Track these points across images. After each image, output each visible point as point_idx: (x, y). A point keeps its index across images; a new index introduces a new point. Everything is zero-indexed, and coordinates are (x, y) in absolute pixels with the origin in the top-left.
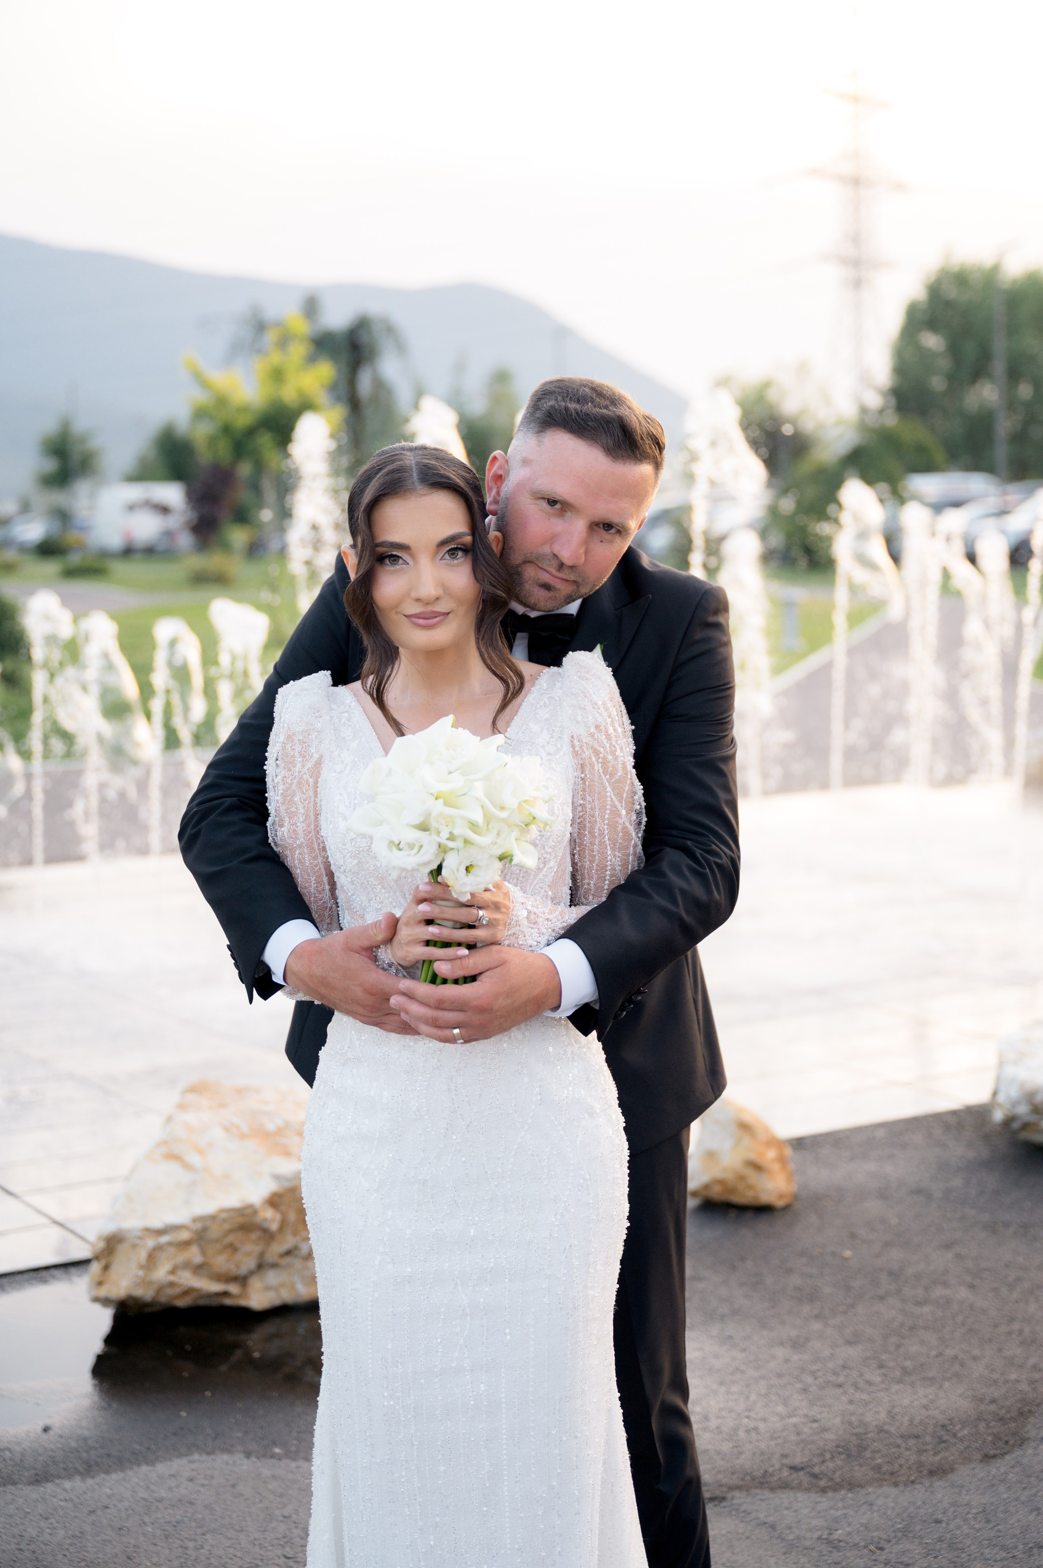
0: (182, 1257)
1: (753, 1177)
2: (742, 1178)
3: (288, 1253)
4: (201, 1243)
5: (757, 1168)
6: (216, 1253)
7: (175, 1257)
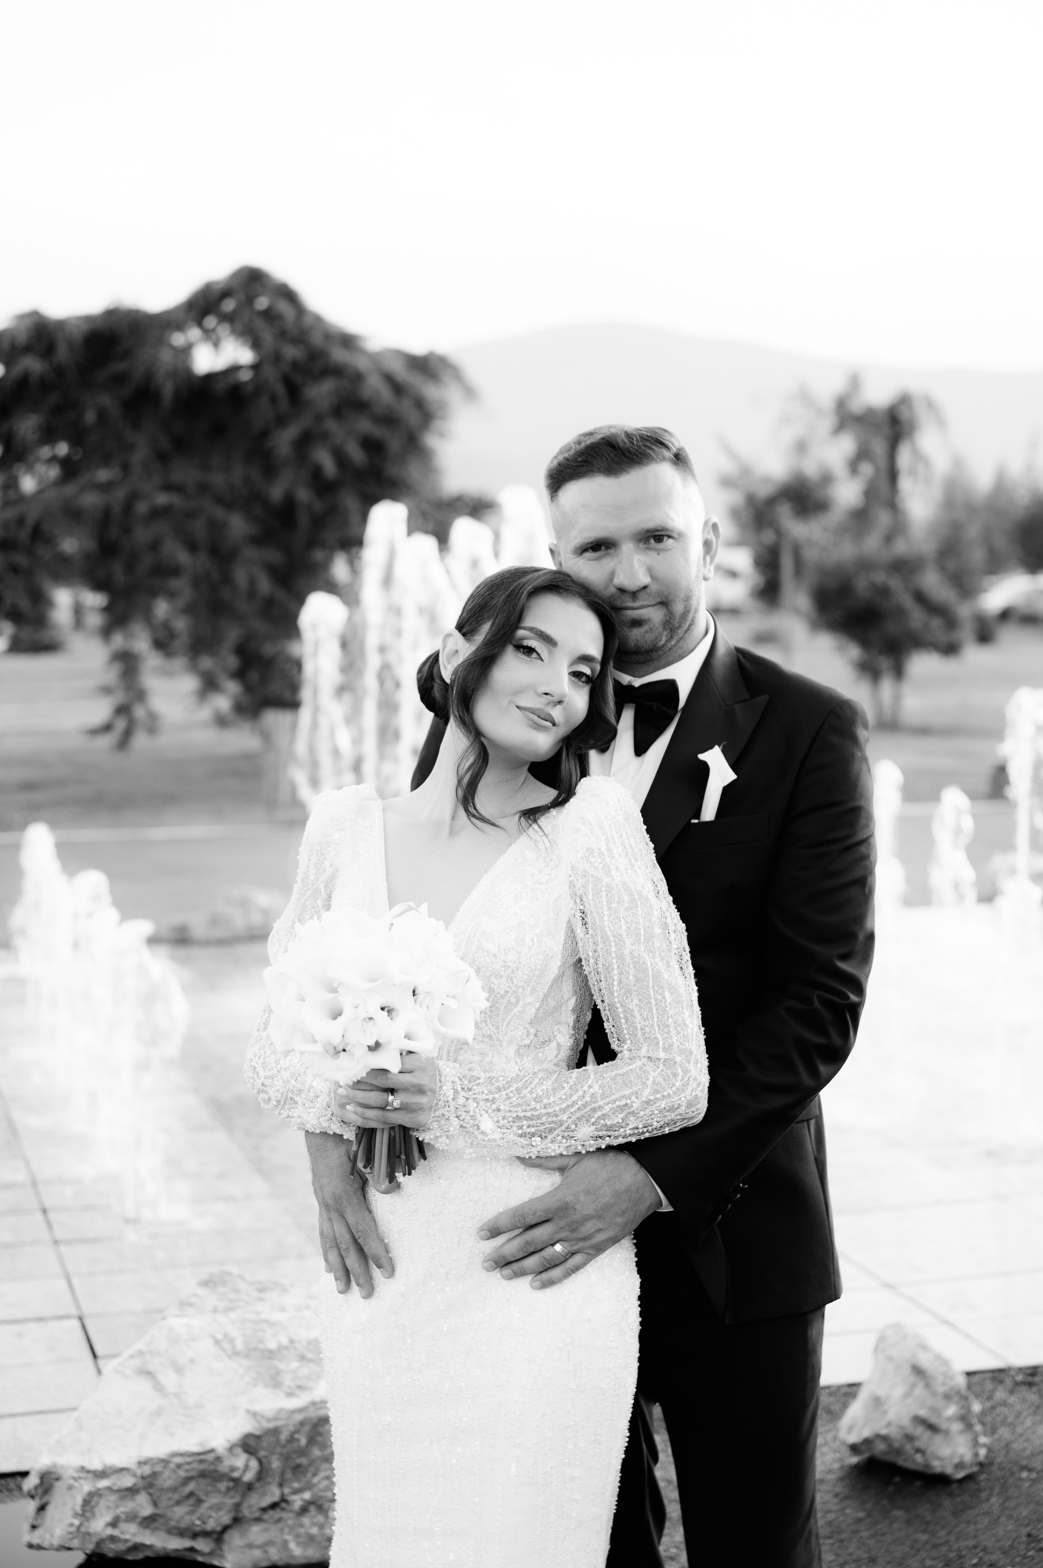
0: (127, 1507)
1: (924, 1437)
2: (910, 1438)
3: (275, 1506)
4: (151, 1491)
5: (932, 1428)
6: (171, 1503)
7: (117, 1507)
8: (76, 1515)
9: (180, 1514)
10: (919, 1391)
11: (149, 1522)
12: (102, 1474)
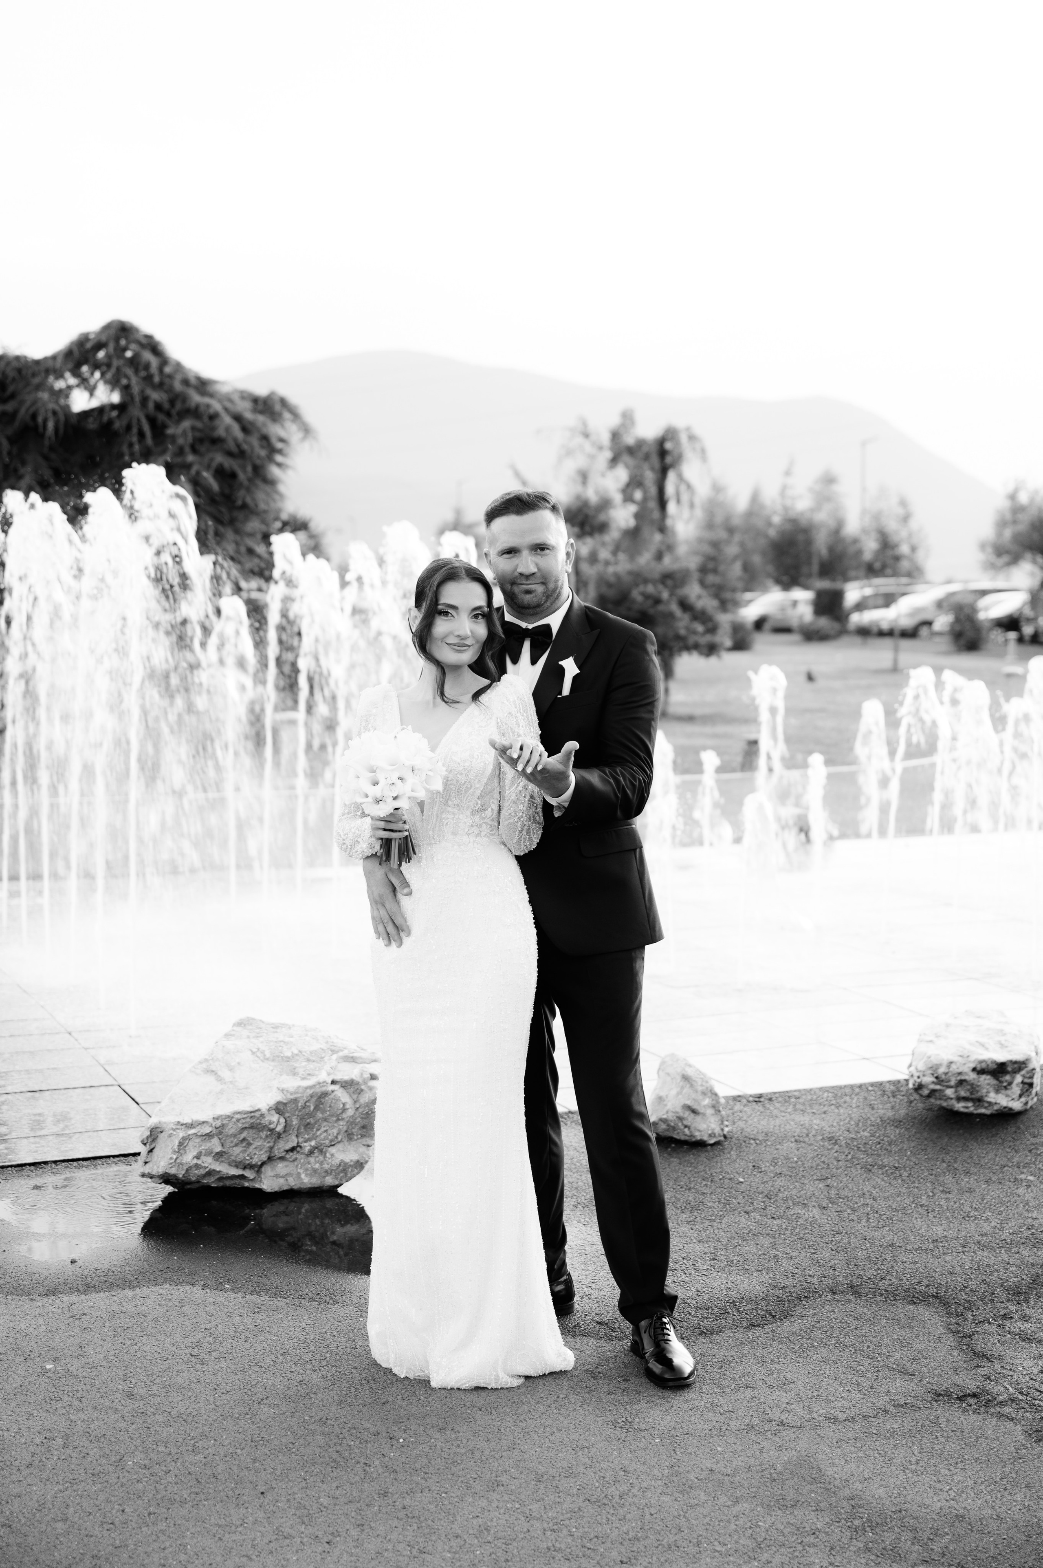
0: (206, 1146)
1: (689, 1118)
2: (681, 1119)
3: (293, 1149)
4: (220, 1137)
5: (694, 1112)
6: (232, 1145)
7: (201, 1146)
8: (174, 1152)
9: (237, 1152)
10: (687, 1090)
11: (219, 1156)
12: (190, 1126)
